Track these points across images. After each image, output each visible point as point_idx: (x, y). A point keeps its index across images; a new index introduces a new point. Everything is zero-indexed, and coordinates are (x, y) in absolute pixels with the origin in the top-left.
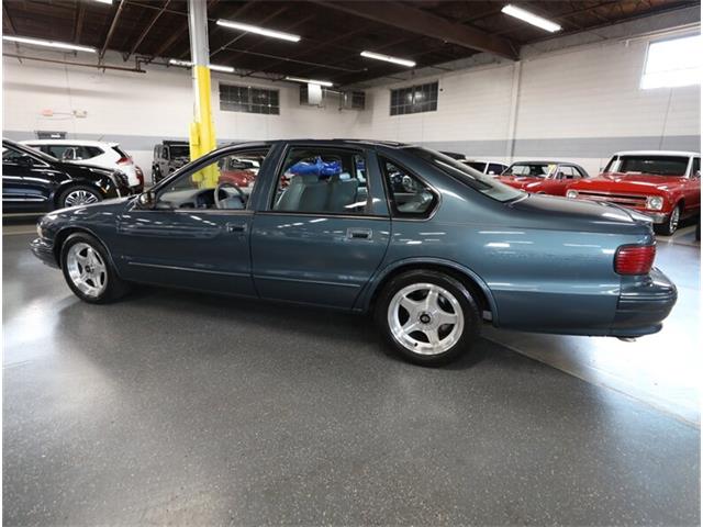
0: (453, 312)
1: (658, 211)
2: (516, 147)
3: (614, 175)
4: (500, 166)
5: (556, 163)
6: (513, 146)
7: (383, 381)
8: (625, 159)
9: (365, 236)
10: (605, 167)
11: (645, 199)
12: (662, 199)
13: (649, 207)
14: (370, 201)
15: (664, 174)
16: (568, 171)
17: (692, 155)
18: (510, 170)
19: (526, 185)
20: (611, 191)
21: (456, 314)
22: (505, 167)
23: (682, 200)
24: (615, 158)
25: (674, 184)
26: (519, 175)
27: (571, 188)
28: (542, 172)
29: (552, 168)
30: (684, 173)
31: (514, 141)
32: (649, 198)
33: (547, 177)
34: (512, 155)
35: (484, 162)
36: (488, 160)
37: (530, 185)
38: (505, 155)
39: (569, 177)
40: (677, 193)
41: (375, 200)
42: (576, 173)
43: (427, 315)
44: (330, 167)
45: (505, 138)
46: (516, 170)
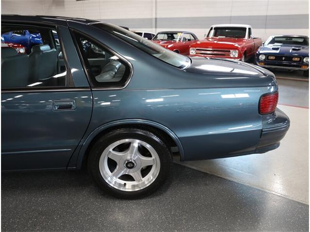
0: (151, 156)
1: (236, 58)
2: (158, 22)
3: (212, 38)
4: (150, 34)
5: (182, 32)
6: (156, 21)
7: (103, 225)
8: (216, 29)
9: (70, 107)
10: (207, 34)
11: (230, 51)
12: (237, 51)
13: (232, 56)
14: (69, 72)
15: (236, 37)
16: (188, 37)
17: (247, 27)
18: (156, 37)
19: (167, 46)
20: (212, 48)
21: (153, 157)
22: (154, 35)
23: (246, 51)
24: (211, 29)
25: (241, 43)
26: (162, 40)
27: (192, 47)
28: (174, 38)
29: (179, 34)
30: (244, 37)
31: (156, 19)
32: (231, 51)
33: (177, 40)
34: (156, 28)
35: (141, 32)
36: (144, 31)
37: (169, 46)
38: (152, 28)
39: (189, 40)
40: (243, 48)
41: (73, 70)
42: (192, 38)
43: (131, 162)
44: (37, 37)
45: (151, 17)
46: (160, 37)
